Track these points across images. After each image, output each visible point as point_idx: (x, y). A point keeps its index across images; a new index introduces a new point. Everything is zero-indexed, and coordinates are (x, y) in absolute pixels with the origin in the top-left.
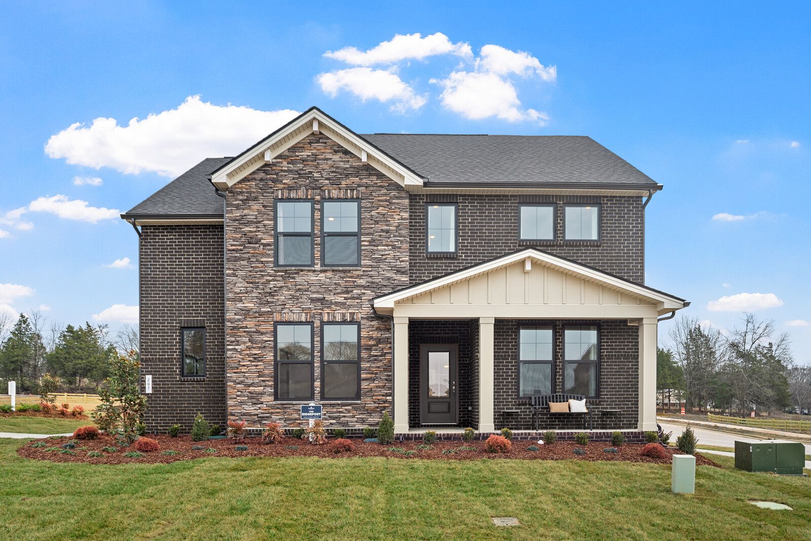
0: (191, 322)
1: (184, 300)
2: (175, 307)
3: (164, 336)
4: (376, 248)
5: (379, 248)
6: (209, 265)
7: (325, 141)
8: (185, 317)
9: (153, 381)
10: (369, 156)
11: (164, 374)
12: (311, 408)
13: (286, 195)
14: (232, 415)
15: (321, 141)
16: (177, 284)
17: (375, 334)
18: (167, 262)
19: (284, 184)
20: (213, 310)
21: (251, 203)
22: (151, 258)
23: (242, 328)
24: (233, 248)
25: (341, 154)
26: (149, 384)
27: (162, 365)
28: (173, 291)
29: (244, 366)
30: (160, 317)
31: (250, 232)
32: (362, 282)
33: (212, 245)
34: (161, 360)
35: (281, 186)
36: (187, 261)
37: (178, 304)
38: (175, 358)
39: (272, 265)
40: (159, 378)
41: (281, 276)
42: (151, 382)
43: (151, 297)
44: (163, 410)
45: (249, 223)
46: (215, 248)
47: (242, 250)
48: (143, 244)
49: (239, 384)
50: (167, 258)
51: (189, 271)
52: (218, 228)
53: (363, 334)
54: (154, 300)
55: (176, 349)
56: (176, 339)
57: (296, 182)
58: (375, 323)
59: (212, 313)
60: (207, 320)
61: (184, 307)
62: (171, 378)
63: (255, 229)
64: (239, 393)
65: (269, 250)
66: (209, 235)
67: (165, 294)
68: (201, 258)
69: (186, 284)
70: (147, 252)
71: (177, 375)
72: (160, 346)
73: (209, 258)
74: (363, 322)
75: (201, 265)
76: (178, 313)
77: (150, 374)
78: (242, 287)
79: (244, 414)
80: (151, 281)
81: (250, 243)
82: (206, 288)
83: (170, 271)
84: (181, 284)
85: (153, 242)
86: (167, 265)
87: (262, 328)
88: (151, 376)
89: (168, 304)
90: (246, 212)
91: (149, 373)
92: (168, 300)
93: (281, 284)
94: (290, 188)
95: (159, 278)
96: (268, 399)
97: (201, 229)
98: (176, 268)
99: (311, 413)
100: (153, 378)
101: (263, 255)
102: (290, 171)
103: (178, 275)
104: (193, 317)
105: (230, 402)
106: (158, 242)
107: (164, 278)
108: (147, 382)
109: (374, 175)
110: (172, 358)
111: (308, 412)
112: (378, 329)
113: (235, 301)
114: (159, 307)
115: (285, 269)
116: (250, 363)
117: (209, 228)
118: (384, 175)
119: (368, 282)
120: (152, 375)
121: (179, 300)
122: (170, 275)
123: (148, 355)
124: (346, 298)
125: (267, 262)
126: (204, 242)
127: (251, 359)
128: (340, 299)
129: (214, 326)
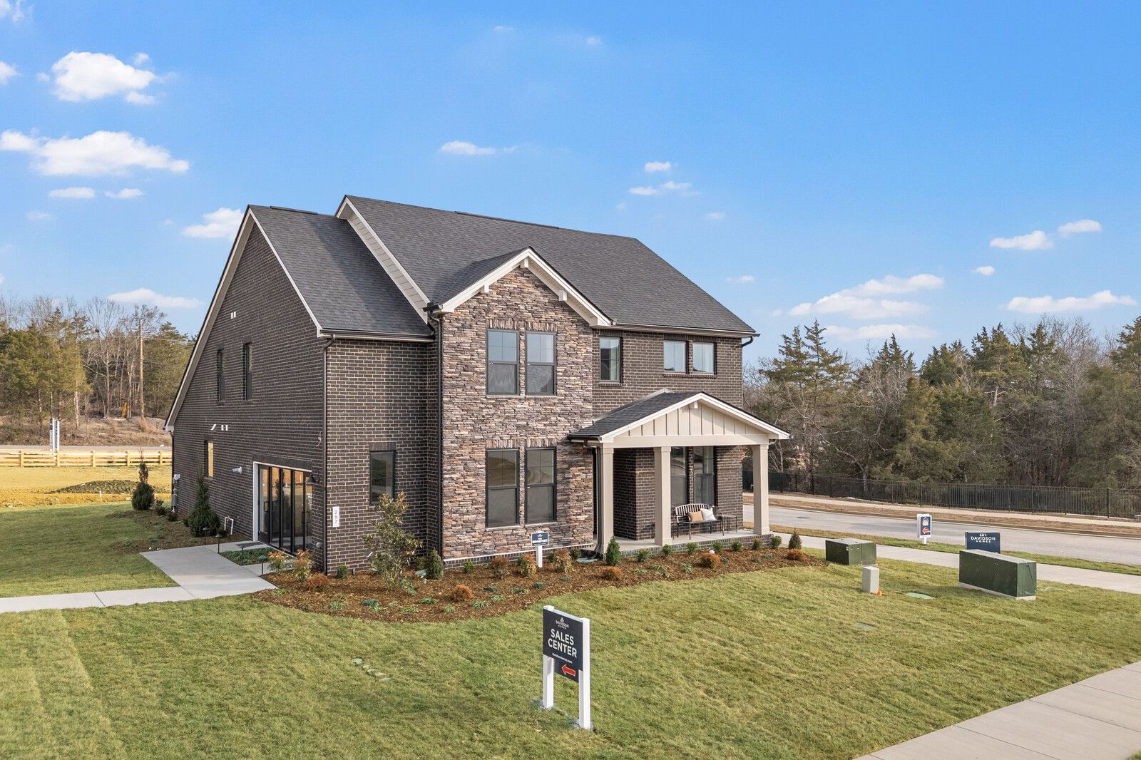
0: (381, 446)
1: (374, 422)
2: (364, 429)
3: (353, 462)
4: (568, 378)
5: (571, 378)
6: (400, 384)
7: (528, 275)
8: (375, 440)
9: (341, 513)
10: (569, 295)
11: (353, 505)
12: (540, 535)
13: (496, 325)
14: (447, 545)
15: (525, 274)
16: (367, 404)
17: (568, 458)
18: (356, 379)
19: (495, 314)
20: (404, 432)
21: (467, 331)
22: (338, 375)
23: (458, 456)
24: (450, 375)
25: (540, 289)
26: (336, 517)
27: (351, 494)
28: (362, 411)
29: (459, 494)
30: (348, 440)
31: (465, 359)
32: (558, 410)
33: (403, 363)
34: (348, 489)
35: (492, 316)
36: (377, 380)
37: (368, 426)
38: (364, 486)
39: (484, 393)
40: (347, 509)
41: (492, 404)
42: (338, 515)
43: (338, 418)
44: (351, 545)
45: (463, 351)
46: (407, 367)
47: (457, 378)
48: (330, 358)
49: (454, 513)
50: (356, 376)
51: (379, 390)
52: (409, 346)
53: (559, 458)
54: (342, 422)
55: (366, 475)
56: (365, 465)
57: (505, 313)
58: (567, 448)
59: (403, 436)
60: (398, 443)
61: (374, 429)
62: (360, 508)
63: (469, 357)
64: (454, 523)
65: (482, 378)
66: (401, 352)
67: (354, 415)
68: (392, 376)
69: (377, 404)
70: (335, 368)
71: (366, 504)
72: (347, 473)
73: (400, 377)
74: (558, 447)
75: (392, 383)
76: (368, 436)
77: (337, 506)
78: (458, 415)
79: (459, 544)
80: (338, 400)
81: (465, 371)
82: (397, 408)
83: (359, 390)
84: (371, 404)
85: (342, 357)
86: (356, 383)
87: (475, 456)
88: (338, 507)
89: (358, 426)
90: (462, 339)
91: (337, 504)
92: (357, 422)
93: (492, 411)
94: (500, 319)
95: (347, 397)
96: (480, 526)
97: (392, 345)
98: (365, 387)
99: (540, 541)
100: (341, 509)
101: (477, 383)
102: (498, 301)
103: (368, 394)
104: (383, 440)
105: (445, 533)
106: (347, 357)
107: (353, 397)
108: (334, 515)
109: (567, 311)
110: (361, 486)
111: (537, 540)
112: (571, 453)
113: (452, 429)
114: (347, 429)
115: (495, 396)
116: (464, 491)
117: (401, 345)
118: (574, 311)
119: (562, 410)
120: (340, 506)
121: (368, 422)
122: (359, 394)
123: (335, 484)
124: (545, 425)
125: (480, 390)
126: (395, 359)
127: (467, 487)
128: (541, 426)
129: (405, 449)
